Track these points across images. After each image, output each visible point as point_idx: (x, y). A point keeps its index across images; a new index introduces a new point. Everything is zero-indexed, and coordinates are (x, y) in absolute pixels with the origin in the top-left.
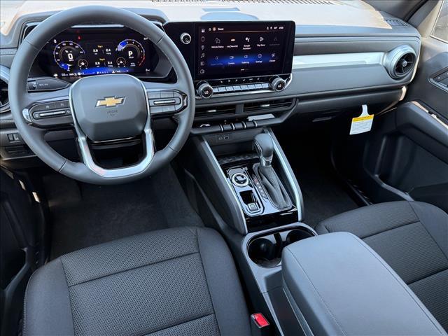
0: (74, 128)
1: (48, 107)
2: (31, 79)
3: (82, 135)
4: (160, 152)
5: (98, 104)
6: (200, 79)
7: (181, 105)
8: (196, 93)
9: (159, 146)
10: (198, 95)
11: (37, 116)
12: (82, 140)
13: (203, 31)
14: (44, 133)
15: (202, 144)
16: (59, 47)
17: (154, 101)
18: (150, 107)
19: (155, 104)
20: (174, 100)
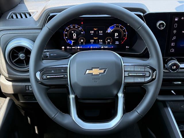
0: (68, 88)
1: (53, 71)
2: (46, 51)
3: (72, 94)
4: (128, 114)
5: (87, 73)
6: (170, 56)
7: (150, 78)
8: (164, 67)
9: (127, 109)
10: (166, 69)
11: (45, 77)
12: (72, 97)
13: (176, 20)
14: (47, 89)
15: (165, 109)
16: (68, 29)
17: (128, 73)
18: (125, 77)
19: (129, 75)
20: (145, 73)
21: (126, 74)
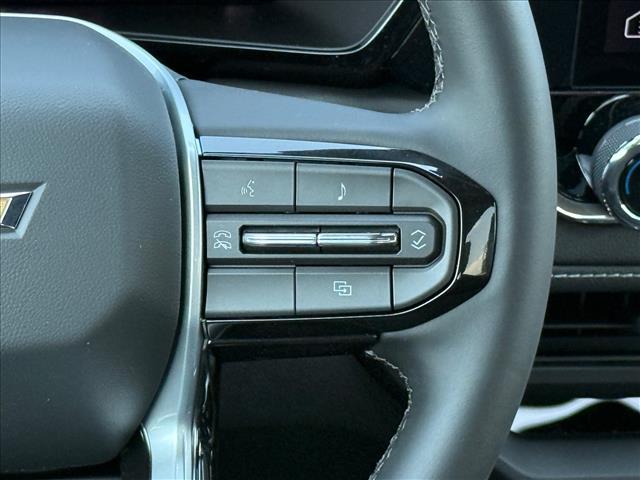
7: (438, 272)
17: (244, 230)
18: (207, 264)
19: (244, 248)
20: (394, 227)
21: (224, 243)
